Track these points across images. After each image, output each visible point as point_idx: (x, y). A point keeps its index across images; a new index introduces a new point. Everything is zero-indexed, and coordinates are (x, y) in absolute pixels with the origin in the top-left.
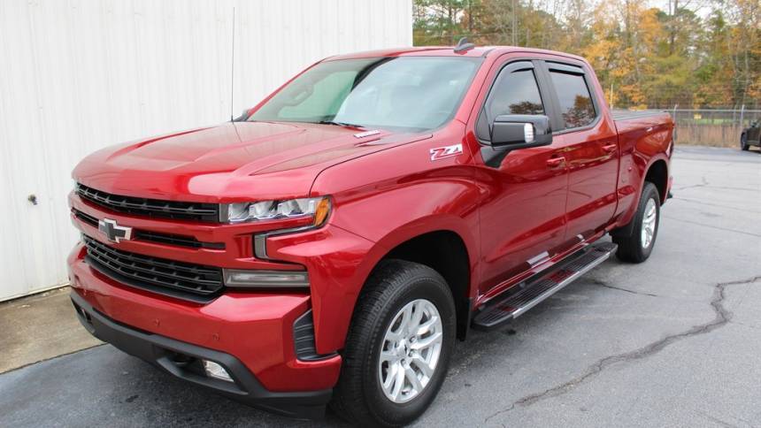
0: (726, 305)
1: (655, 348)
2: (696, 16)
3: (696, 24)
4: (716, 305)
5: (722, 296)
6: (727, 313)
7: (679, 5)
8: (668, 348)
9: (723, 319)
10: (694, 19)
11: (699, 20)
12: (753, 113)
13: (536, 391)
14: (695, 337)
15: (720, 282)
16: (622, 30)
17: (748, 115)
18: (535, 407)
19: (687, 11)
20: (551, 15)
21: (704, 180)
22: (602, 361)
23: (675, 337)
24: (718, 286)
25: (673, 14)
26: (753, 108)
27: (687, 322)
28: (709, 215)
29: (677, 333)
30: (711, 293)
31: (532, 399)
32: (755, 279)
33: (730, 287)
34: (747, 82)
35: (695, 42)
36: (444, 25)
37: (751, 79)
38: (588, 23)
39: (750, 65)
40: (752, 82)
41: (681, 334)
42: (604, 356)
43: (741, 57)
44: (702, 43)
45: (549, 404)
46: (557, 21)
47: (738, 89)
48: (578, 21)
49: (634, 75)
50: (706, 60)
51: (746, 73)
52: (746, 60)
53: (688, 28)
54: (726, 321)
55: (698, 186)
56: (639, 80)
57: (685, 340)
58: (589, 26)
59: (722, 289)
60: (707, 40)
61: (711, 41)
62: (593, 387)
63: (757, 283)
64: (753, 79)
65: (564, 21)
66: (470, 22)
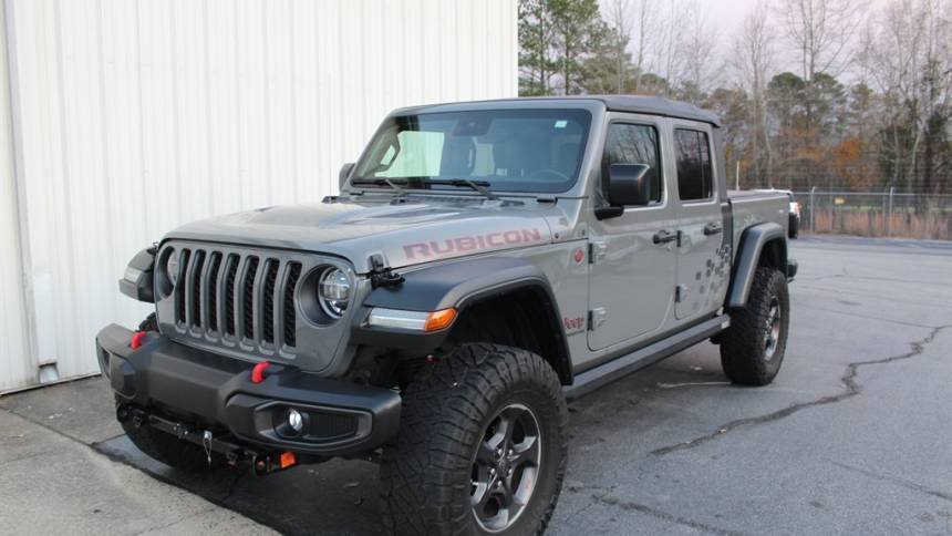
0: (857, 380)
1: (784, 413)
2: (836, 82)
3: (838, 92)
4: (846, 380)
5: (854, 374)
6: (857, 387)
7: (816, 70)
8: (795, 415)
9: (853, 390)
10: (835, 87)
11: (841, 86)
12: (906, 197)
13: (669, 444)
14: (823, 405)
15: (853, 361)
16: (749, 98)
17: (900, 199)
18: (668, 456)
19: (826, 76)
20: (664, 80)
21: (844, 270)
22: (732, 423)
23: (804, 405)
24: (851, 365)
25: (808, 79)
26: (906, 192)
27: (817, 394)
28: (846, 303)
29: (806, 402)
30: (843, 371)
31: (666, 450)
32: (890, 359)
33: (863, 366)
34: (898, 160)
35: (836, 113)
36: (535, 90)
37: (902, 157)
38: (708, 89)
39: (901, 141)
40: (903, 160)
41: (810, 404)
42: (733, 419)
43: (889, 132)
44: (845, 114)
45: (681, 454)
46: (671, 86)
47: (887, 169)
48: (696, 86)
49: (763, 152)
50: (850, 135)
51: (896, 150)
52: (896, 133)
53: (828, 97)
54: (856, 393)
55: (838, 276)
56: (771, 158)
57: (813, 408)
58: (709, 93)
59: (855, 368)
60: (851, 110)
61: (855, 112)
62: (725, 441)
63: (891, 363)
64: (905, 157)
65: (680, 86)
66: (567, 87)
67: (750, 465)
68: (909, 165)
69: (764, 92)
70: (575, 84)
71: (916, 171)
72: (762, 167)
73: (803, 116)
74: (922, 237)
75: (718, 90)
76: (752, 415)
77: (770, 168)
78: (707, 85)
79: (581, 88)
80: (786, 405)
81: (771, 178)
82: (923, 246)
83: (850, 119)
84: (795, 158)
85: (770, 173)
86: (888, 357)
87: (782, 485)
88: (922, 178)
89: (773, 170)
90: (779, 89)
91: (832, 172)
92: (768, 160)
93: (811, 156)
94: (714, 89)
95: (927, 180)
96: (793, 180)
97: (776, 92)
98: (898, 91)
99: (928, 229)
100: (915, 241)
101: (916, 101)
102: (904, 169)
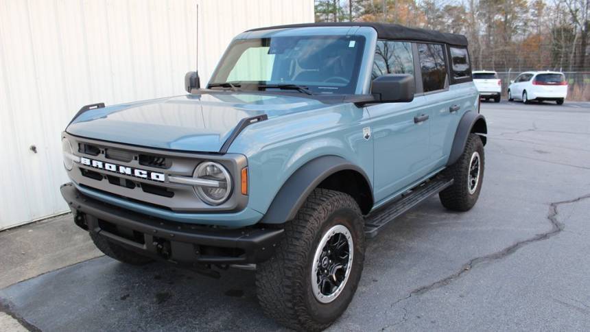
0: (559, 218)
1: (510, 250)
3: (523, 6)
4: (551, 219)
5: (556, 213)
6: (560, 225)
8: (519, 251)
9: (558, 229)
13: (427, 284)
14: (538, 242)
15: (553, 202)
16: (467, 11)
18: (426, 295)
21: (534, 125)
22: (472, 261)
23: (523, 242)
24: (552, 205)
26: (569, 71)
27: (532, 232)
28: (541, 152)
29: (525, 240)
30: (547, 210)
31: (423, 290)
32: (579, 199)
33: (560, 205)
34: (564, 50)
35: (523, 19)
36: (330, 9)
37: (566, 47)
38: (441, 6)
39: (566, 37)
40: (567, 50)
41: (528, 241)
42: (473, 258)
43: (559, 31)
44: (528, 20)
45: (436, 293)
46: (417, 4)
47: (556, 55)
48: (433, 4)
49: (476, 46)
50: (531, 33)
51: (562, 43)
52: (562, 33)
53: (517, 9)
54: (560, 230)
55: (530, 130)
56: (481, 50)
57: (532, 245)
58: (442, 8)
59: (556, 207)
60: (532, 17)
61: (535, 18)
62: (467, 280)
63: (580, 202)
64: (568, 47)
65: (423, 4)
66: (351, 6)
67: (489, 303)
68: (571, 53)
69: (477, 6)
70: (356, 4)
71: (575, 57)
72: (476, 56)
73: (501, 22)
74: (580, 100)
75: (447, 6)
76: (487, 253)
77: (480, 57)
78: (441, 4)
79: (360, 7)
80: (511, 244)
81: (481, 63)
82: (581, 106)
83: (533, 23)
84: (497, 49)
85: (480, 59)
86: (577, 197)
87: (517, 324)
88: (578, 61)
89: (483, 58)
90: (486, 5)
91: (521, 58)
92: (479, 51)
93: (507, 48)
94: (444, 5)
95: (582, 62)
96: (495, 64)
97: (484, 7)
98: (565, 3)
99: (584, 95)
100: (576, 102)
101: (577, 10)
102: (566, 55)
